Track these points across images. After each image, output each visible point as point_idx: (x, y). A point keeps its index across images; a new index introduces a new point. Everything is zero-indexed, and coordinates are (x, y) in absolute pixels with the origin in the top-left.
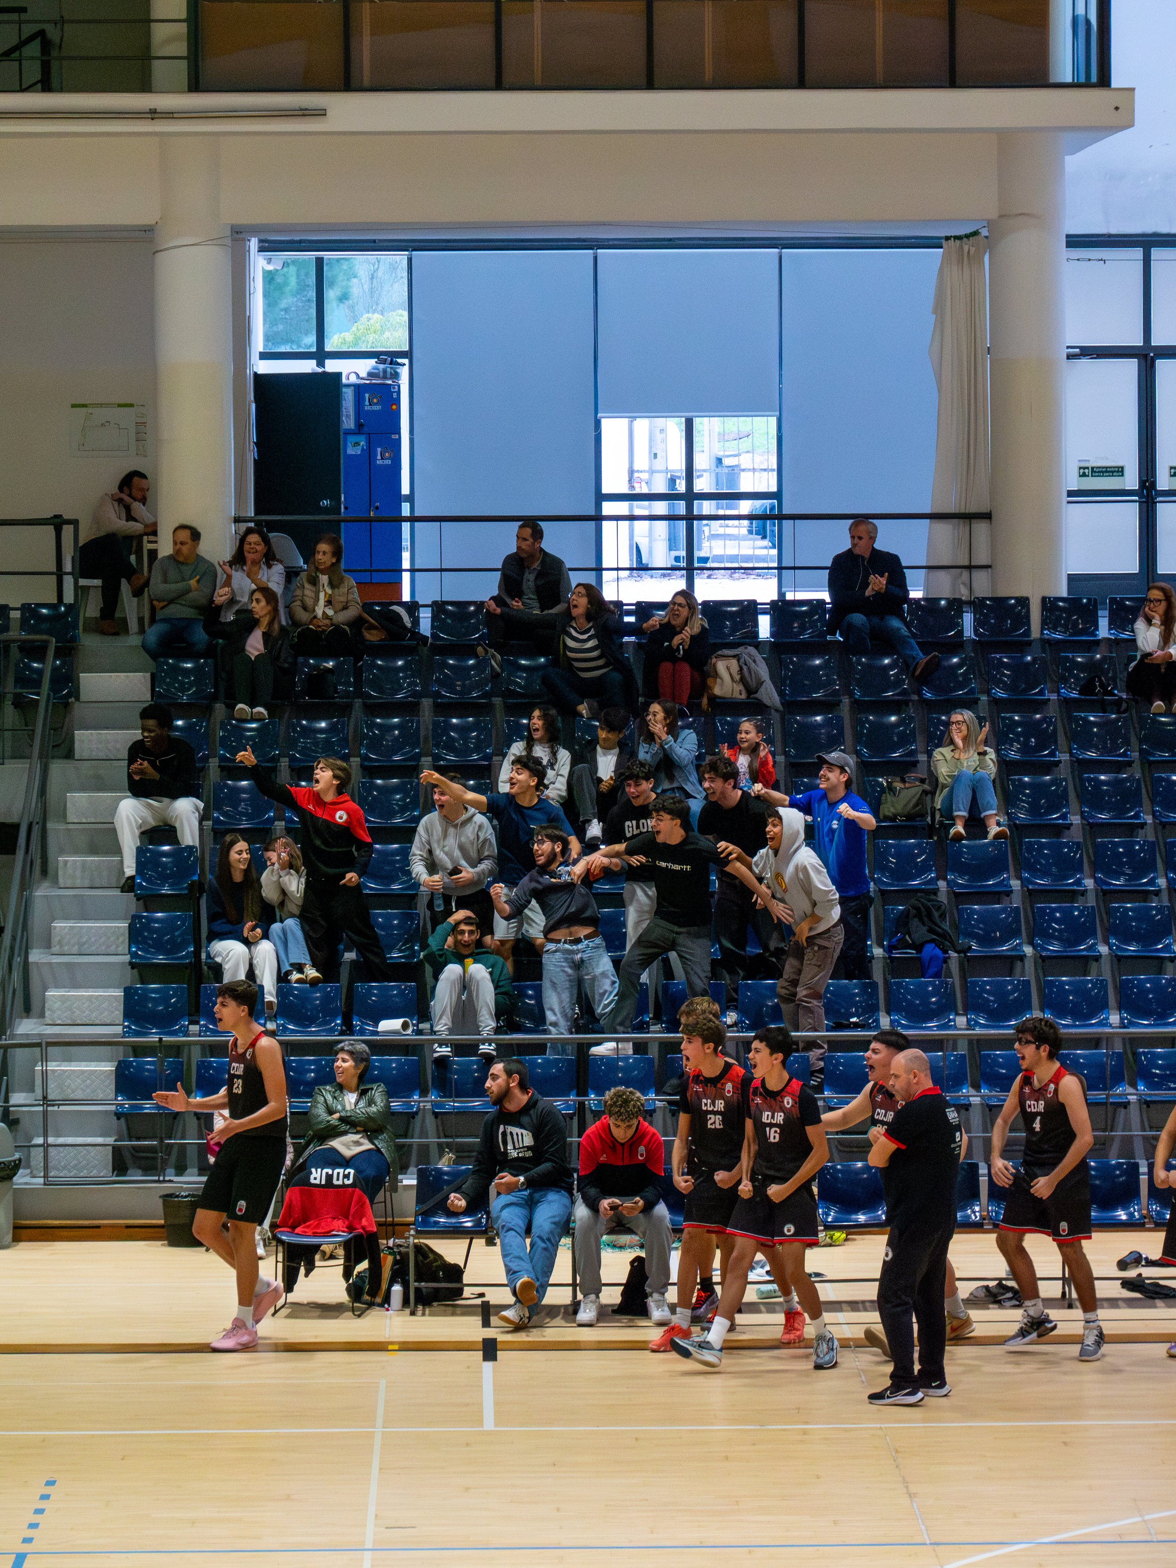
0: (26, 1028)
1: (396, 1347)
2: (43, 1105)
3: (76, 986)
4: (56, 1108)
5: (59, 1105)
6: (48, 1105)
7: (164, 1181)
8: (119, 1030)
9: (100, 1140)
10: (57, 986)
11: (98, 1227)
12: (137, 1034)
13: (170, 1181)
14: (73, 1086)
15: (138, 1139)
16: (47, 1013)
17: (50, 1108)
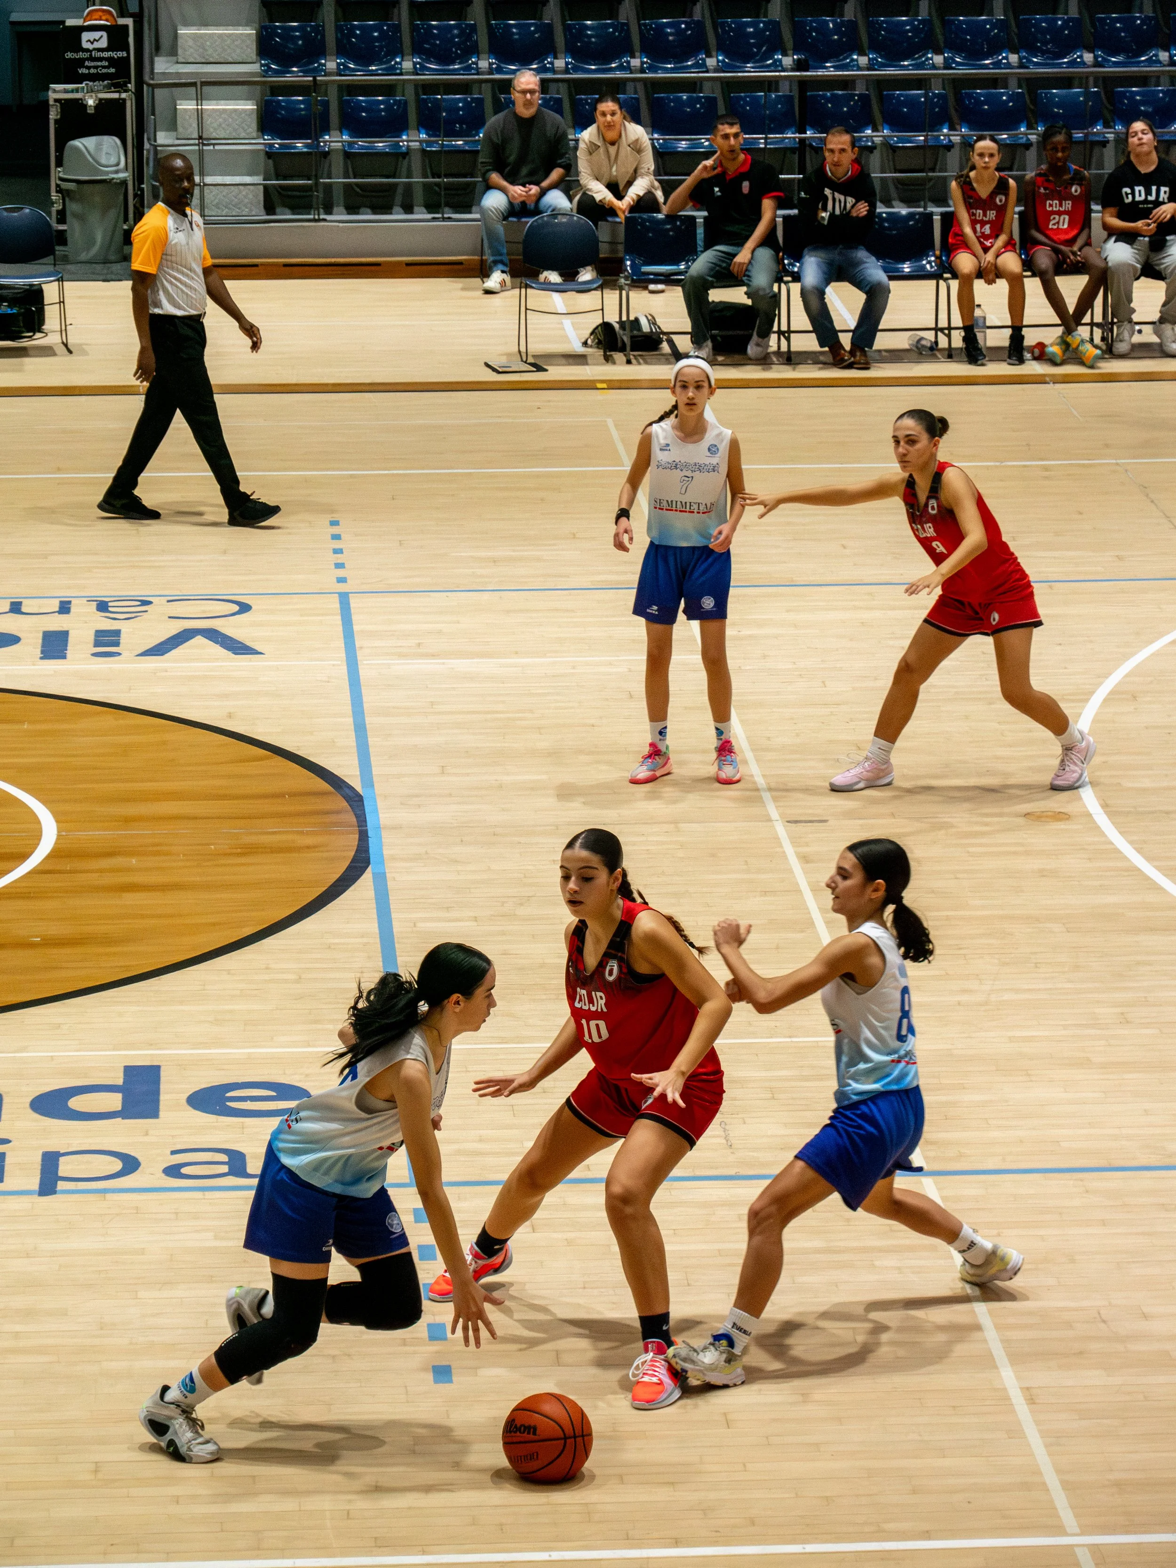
0: (162, 65)
1: (605, 386)
2: (198, 145)
3: (205, 24)
4: (211, 147)
5: (214, 145)
6: (204, 145)
7: (319, 220)
8: (255, 68)
9: (248, 179)
10: (186, 24)
11: (256, 266)
12: (277, 73)
13: (325, 220)
14: (215, 125)
15: (285, 179)
16: (180, 51)
17: (205, 148)
